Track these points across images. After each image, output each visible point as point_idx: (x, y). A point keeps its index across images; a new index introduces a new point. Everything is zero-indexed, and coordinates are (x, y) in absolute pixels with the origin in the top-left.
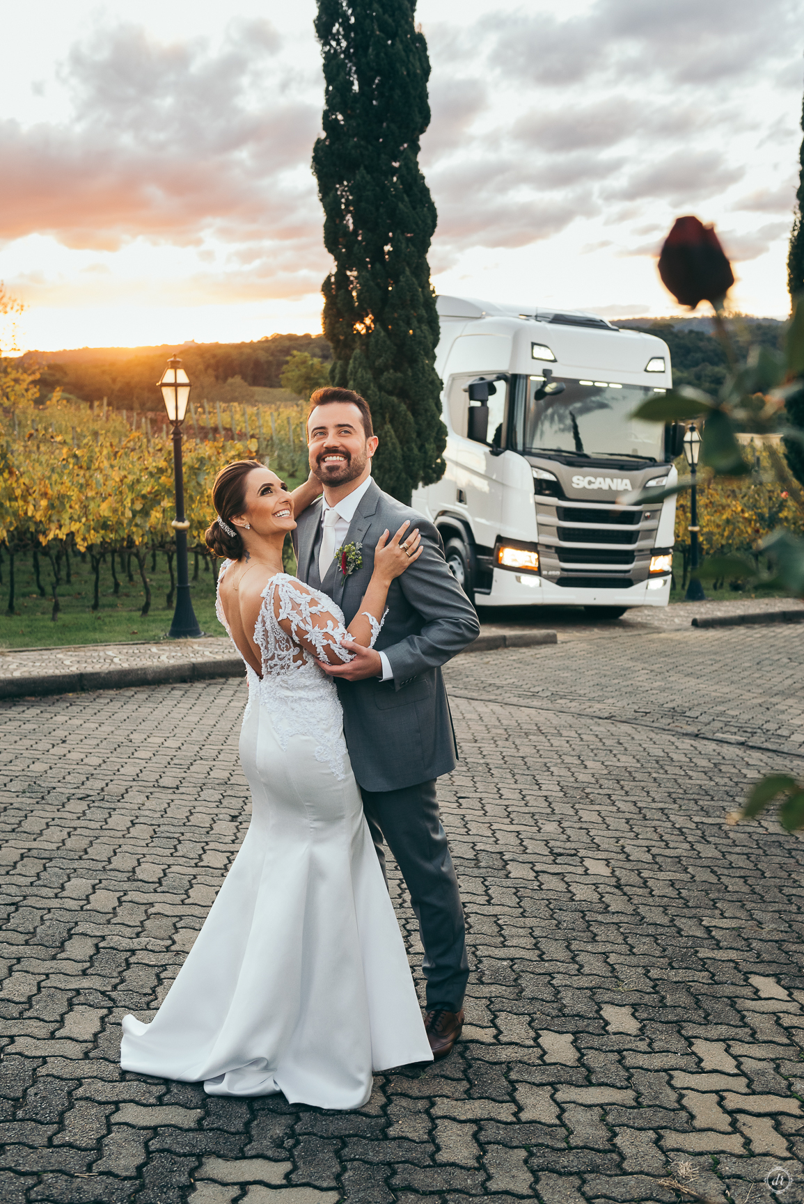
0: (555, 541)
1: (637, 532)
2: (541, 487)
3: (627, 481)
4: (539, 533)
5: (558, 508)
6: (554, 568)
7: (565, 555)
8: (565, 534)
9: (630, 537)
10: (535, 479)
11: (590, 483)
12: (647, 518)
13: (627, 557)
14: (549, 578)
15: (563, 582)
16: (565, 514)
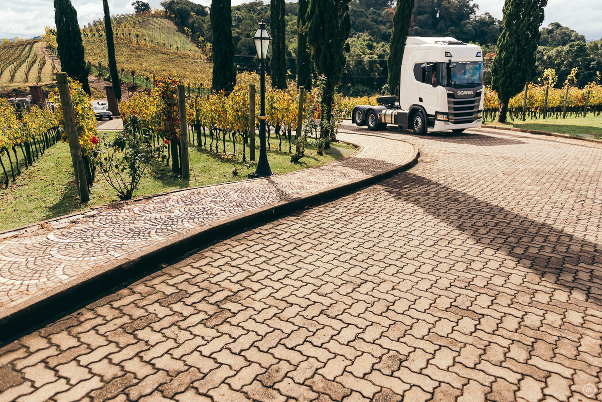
0: (453, 112)
1: (474, 106)
2: (449, 96)
3: (472, 91)
4: (449, 110)
5: (454, 102)
6: (453, 119)
7: (455, 115)
8: (455, 109)
9: (472, 108)
10: (448, 94)
11: (462, 93)
12: (477, 102)
13: (471, 114)
14: (451, 122)
15: (455, 123)
16: (455, 103)
